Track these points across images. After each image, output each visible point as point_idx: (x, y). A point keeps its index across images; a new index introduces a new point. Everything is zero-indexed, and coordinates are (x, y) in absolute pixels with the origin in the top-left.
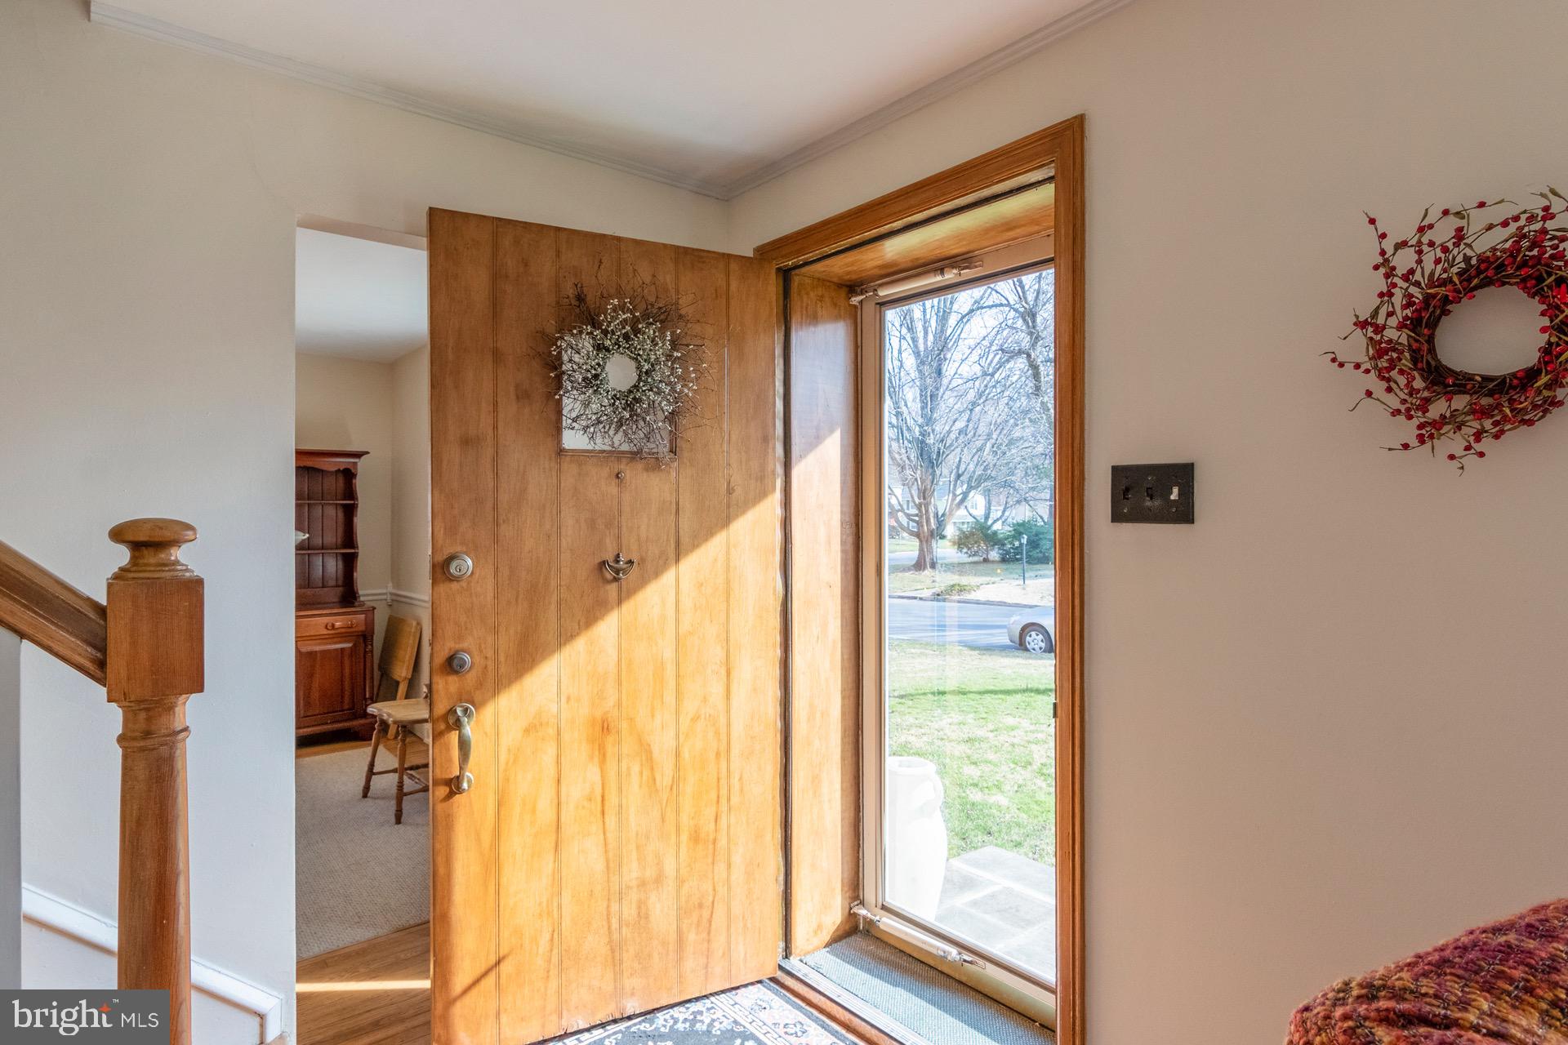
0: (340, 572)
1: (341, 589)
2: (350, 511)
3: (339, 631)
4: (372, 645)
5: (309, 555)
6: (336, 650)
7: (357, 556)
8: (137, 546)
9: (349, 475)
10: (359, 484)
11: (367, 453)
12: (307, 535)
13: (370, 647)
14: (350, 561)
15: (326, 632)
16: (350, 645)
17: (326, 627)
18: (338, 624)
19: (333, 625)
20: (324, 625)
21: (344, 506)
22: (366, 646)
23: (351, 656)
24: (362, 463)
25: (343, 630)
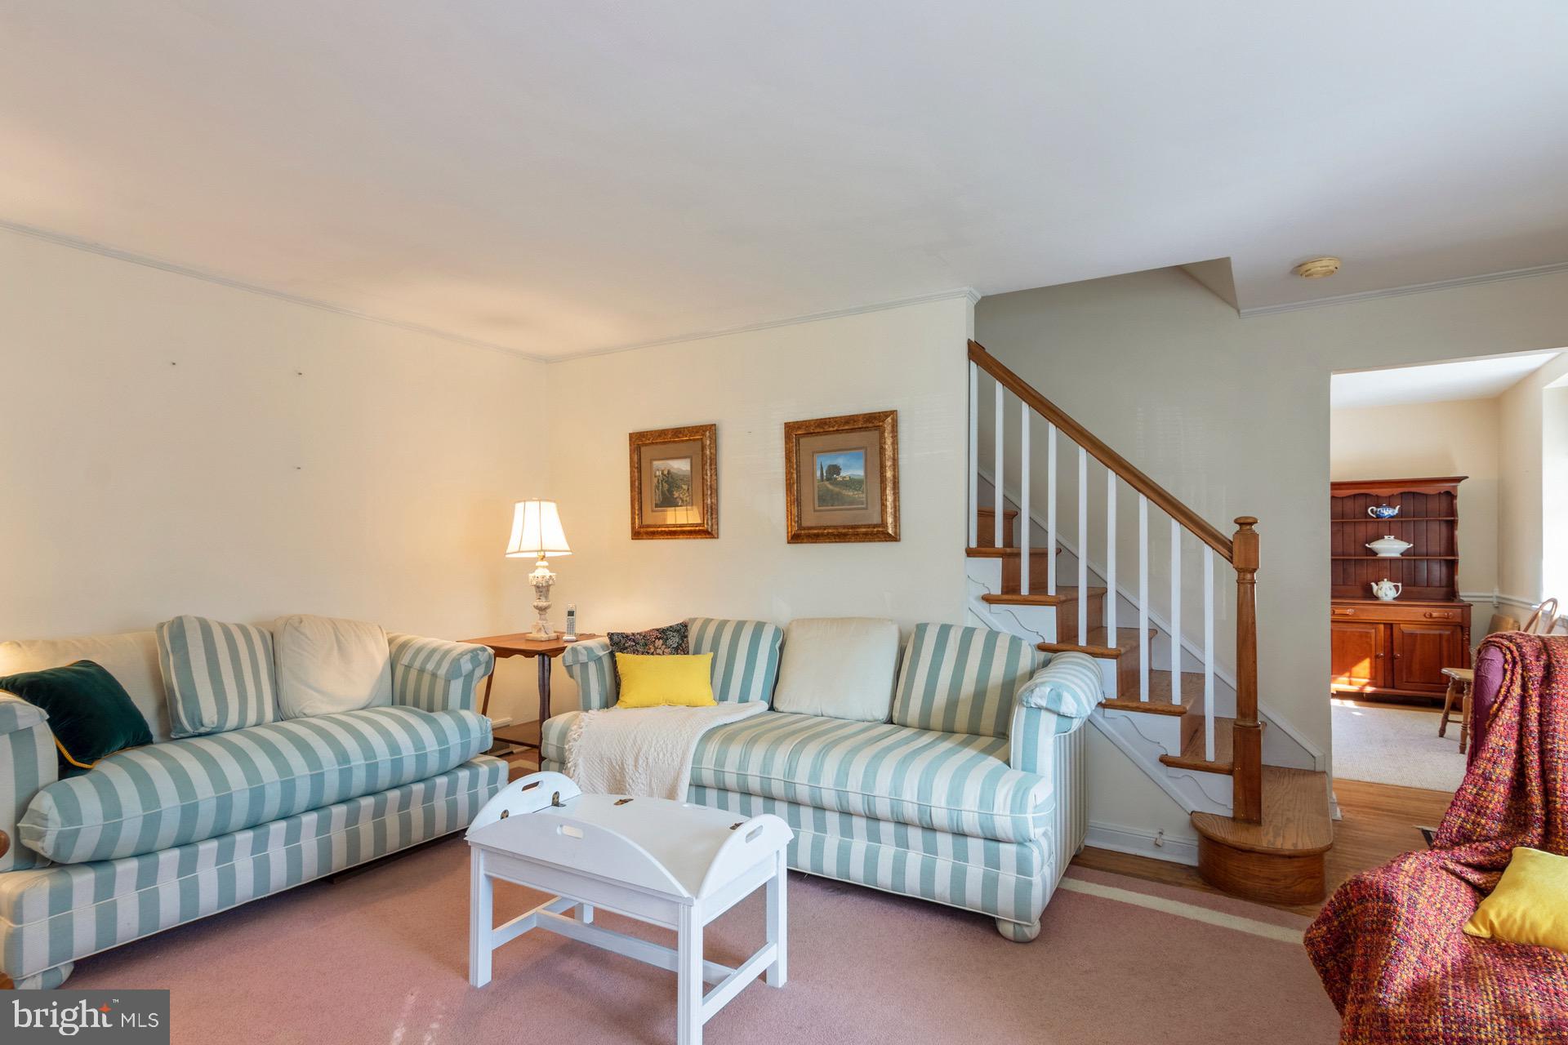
0: (1444, 576)
1: (1444, 589)
2: (1452, 525)
3: (1436, 620)
4: (1469, 635)
5: (1415, 560)
6: (1434, 635)
7: (1457, 563)
8: (1241, 524)
9: (1451, 496)
10: (1460, 503)
11: (1467, 477)
12: (1412, 545)
13: (1467, 636)
14: (1452, 566)
15: (1425, 619)
16: (1447, 633)
17: (1425, 615)
18: (1435, 615)
19: (1431, 615)
20: (1423, 614)
21: (1447, 521)
22: (1463, 635)
23: (1448, 640)
24: (1461, 486)
25: (1440, 620)
